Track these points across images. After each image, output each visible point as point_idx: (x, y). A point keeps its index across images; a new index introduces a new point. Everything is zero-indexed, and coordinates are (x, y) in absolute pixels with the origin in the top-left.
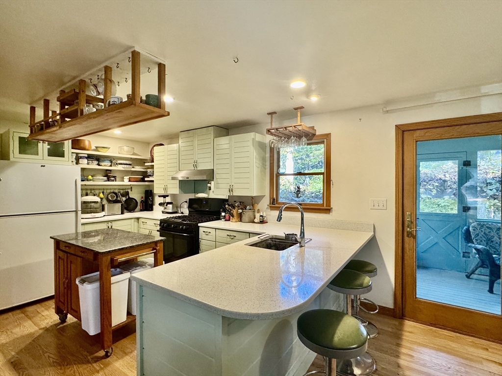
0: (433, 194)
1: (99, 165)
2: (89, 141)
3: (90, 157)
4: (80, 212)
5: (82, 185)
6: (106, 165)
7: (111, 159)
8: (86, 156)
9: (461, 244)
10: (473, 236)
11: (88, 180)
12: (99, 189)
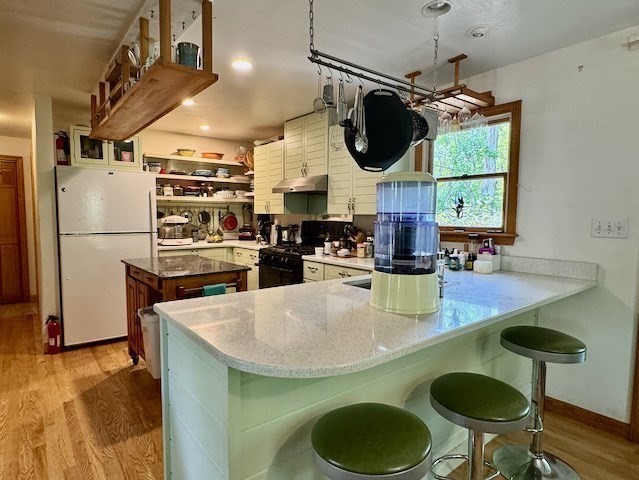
4: (155, 235)
5: (158, 201)
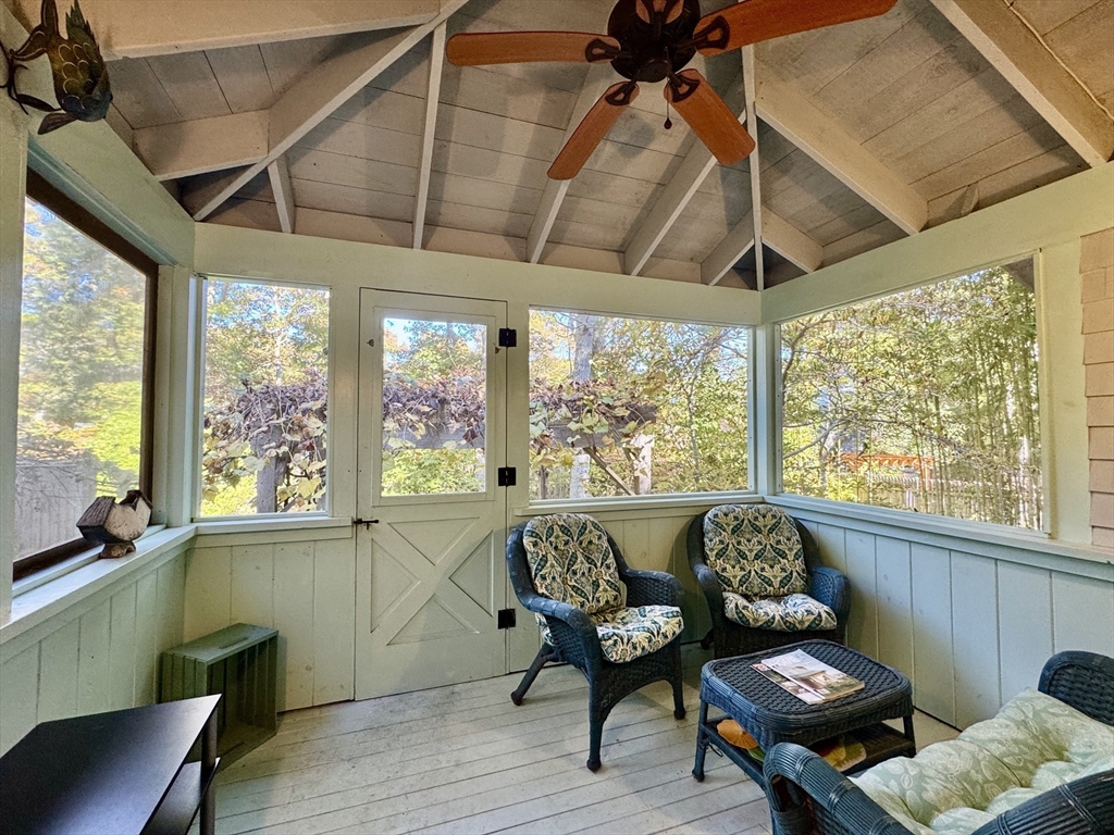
0: (419, 438)
9: (498, 591)
10: (534, 567)
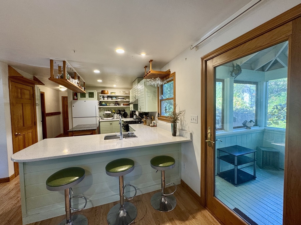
1: (112, 99)
2: (107, 91)
3: (108, 97)
6: (114, 100)
7: (116, 97)
8: (107, 96)
11: (107, 105)
12: (113, 109)
